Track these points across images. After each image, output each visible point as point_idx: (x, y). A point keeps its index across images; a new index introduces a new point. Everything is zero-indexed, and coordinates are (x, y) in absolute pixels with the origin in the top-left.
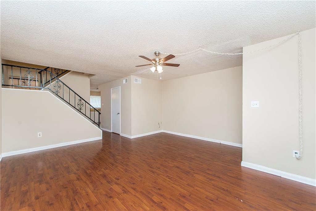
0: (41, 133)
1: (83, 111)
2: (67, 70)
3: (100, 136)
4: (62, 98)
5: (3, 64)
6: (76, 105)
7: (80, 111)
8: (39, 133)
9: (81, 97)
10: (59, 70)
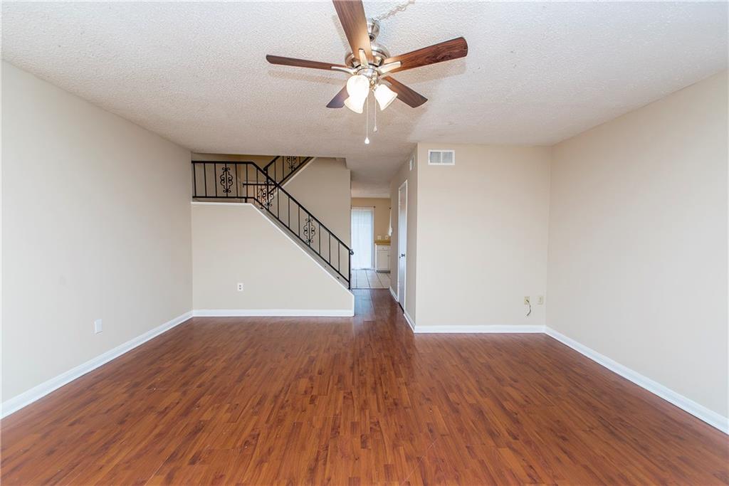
0: (242, 284)
1: (315, 245)
2: (308, 158)
3: (350, 309)
4: (275, 217)
5: (193, 162)
6: (302, 231)
7: (309, 246)
8: (239, 284)
9: (310, 214)
10: (295, 158)
